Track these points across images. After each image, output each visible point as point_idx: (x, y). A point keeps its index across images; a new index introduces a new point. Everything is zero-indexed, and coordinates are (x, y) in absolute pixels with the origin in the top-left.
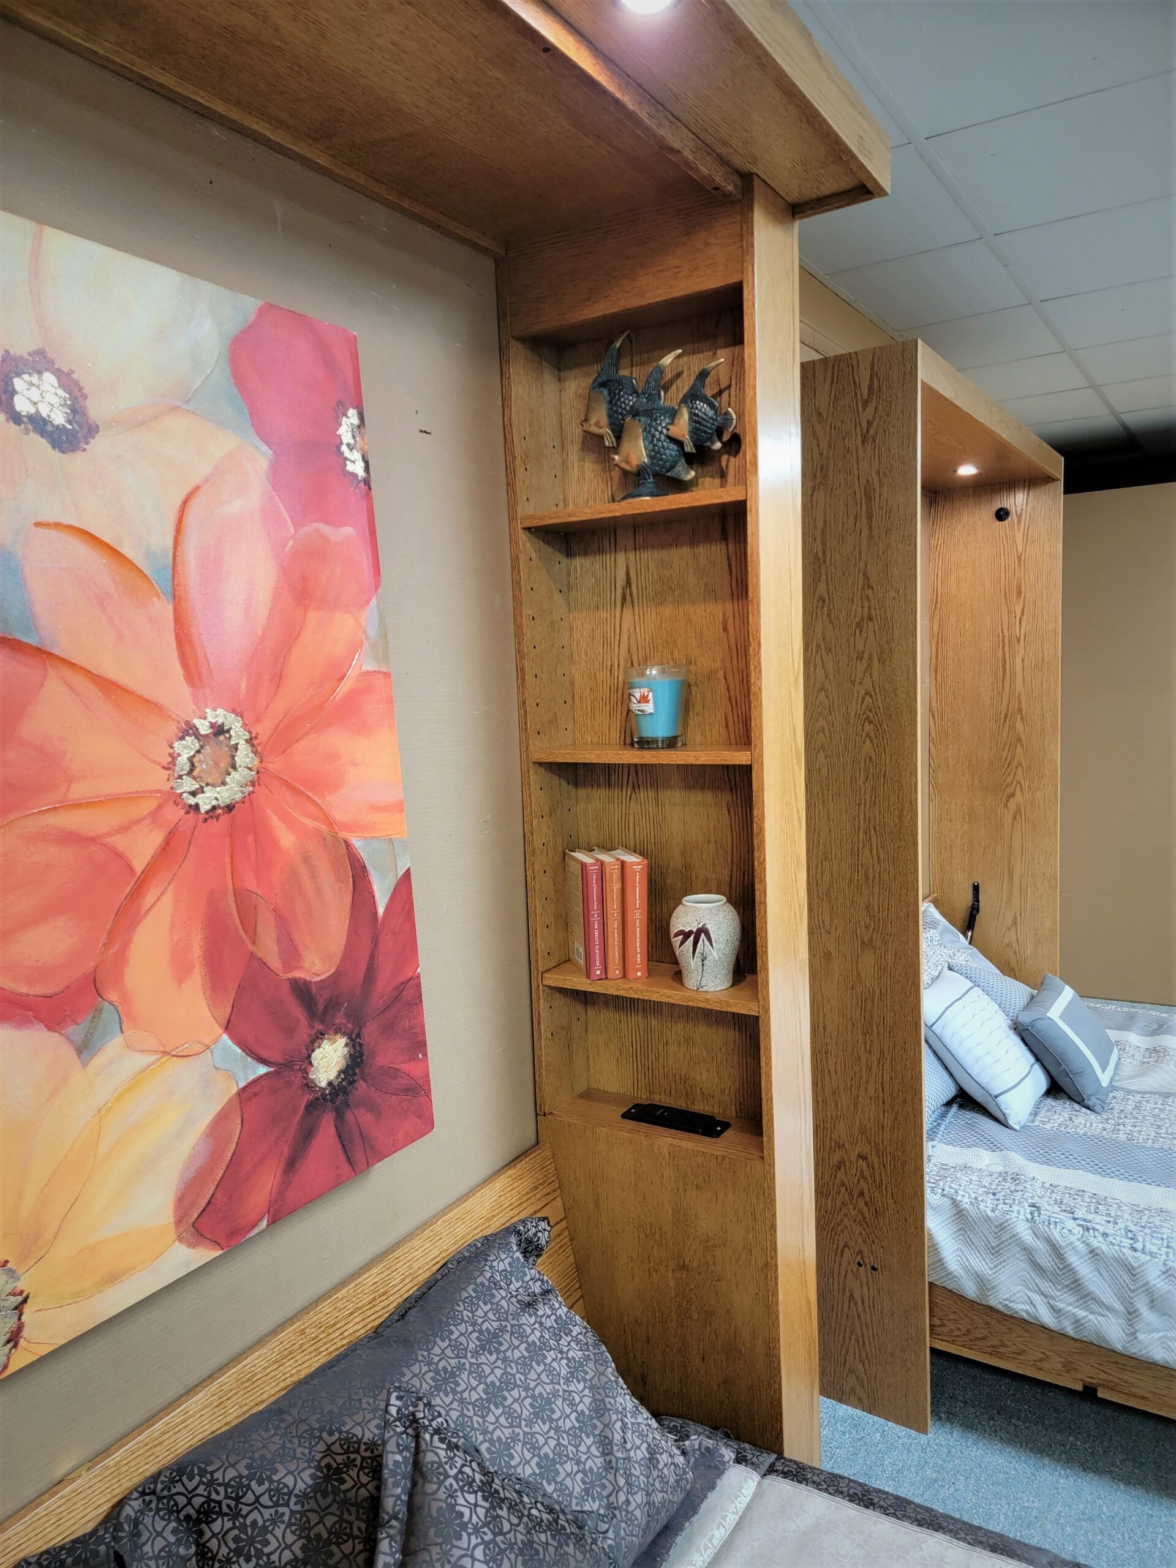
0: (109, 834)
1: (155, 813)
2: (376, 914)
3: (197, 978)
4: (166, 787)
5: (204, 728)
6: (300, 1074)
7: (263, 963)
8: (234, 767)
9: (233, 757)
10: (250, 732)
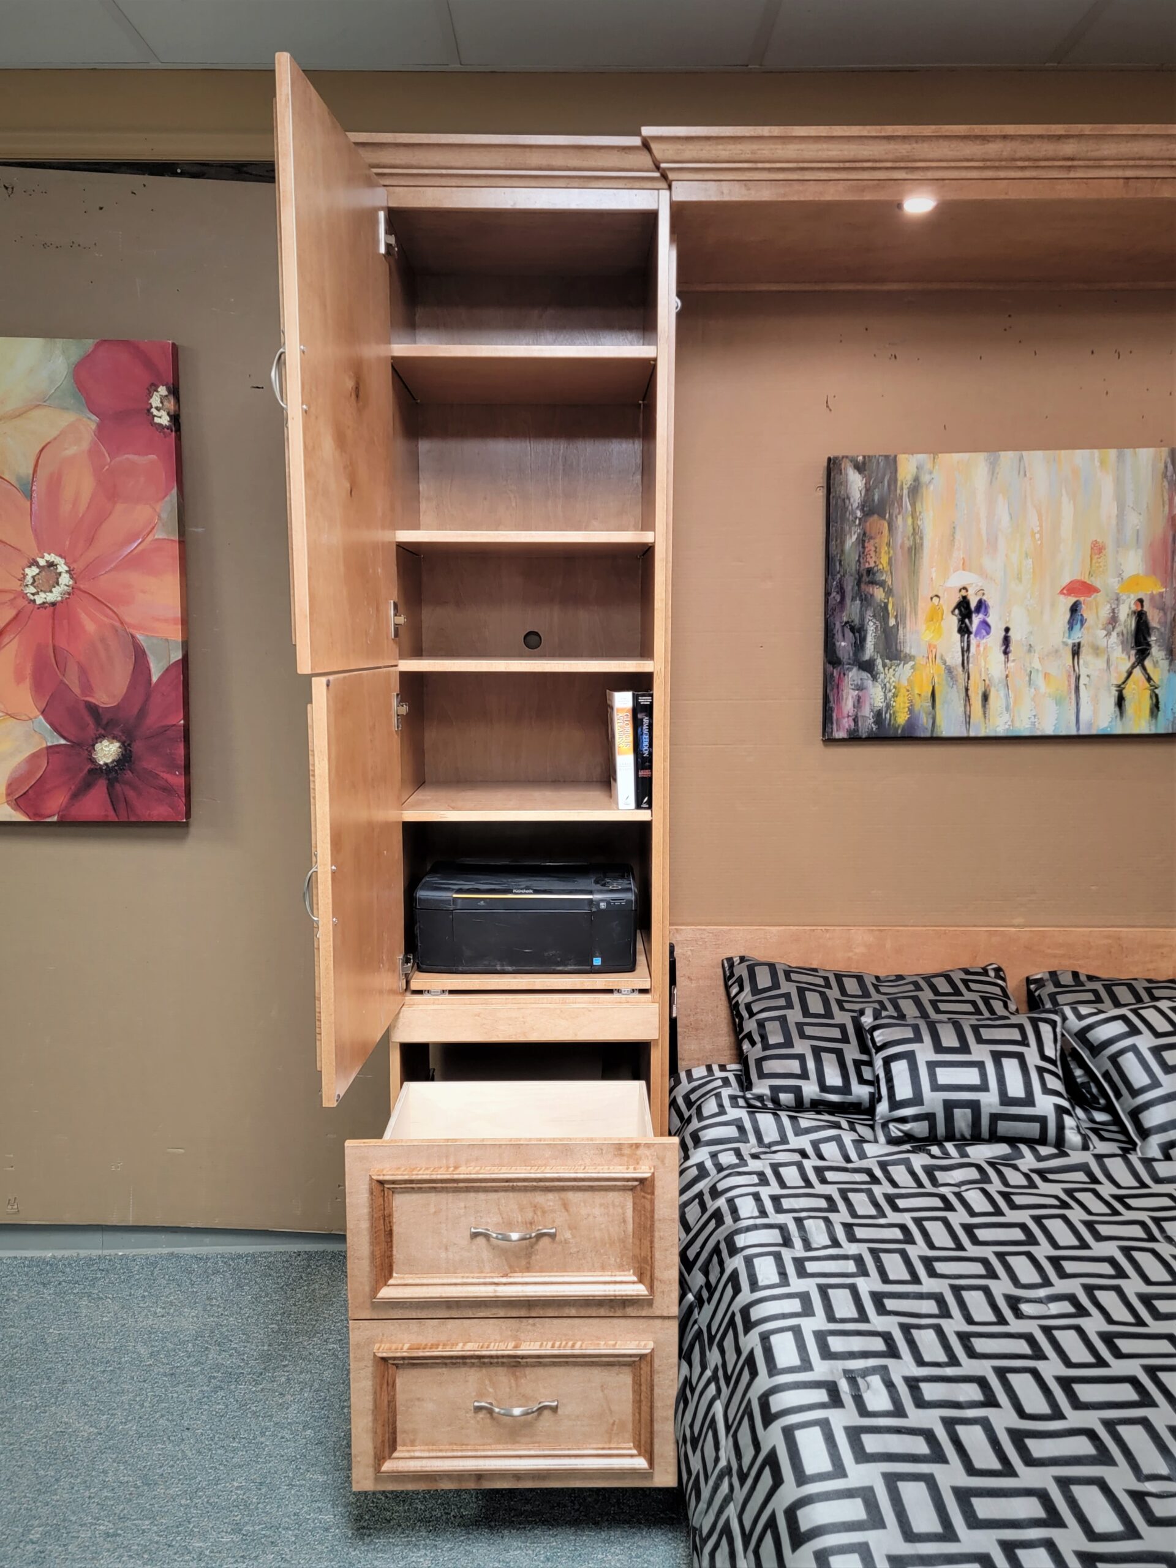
2: (150, 680)
10: (69, 567)
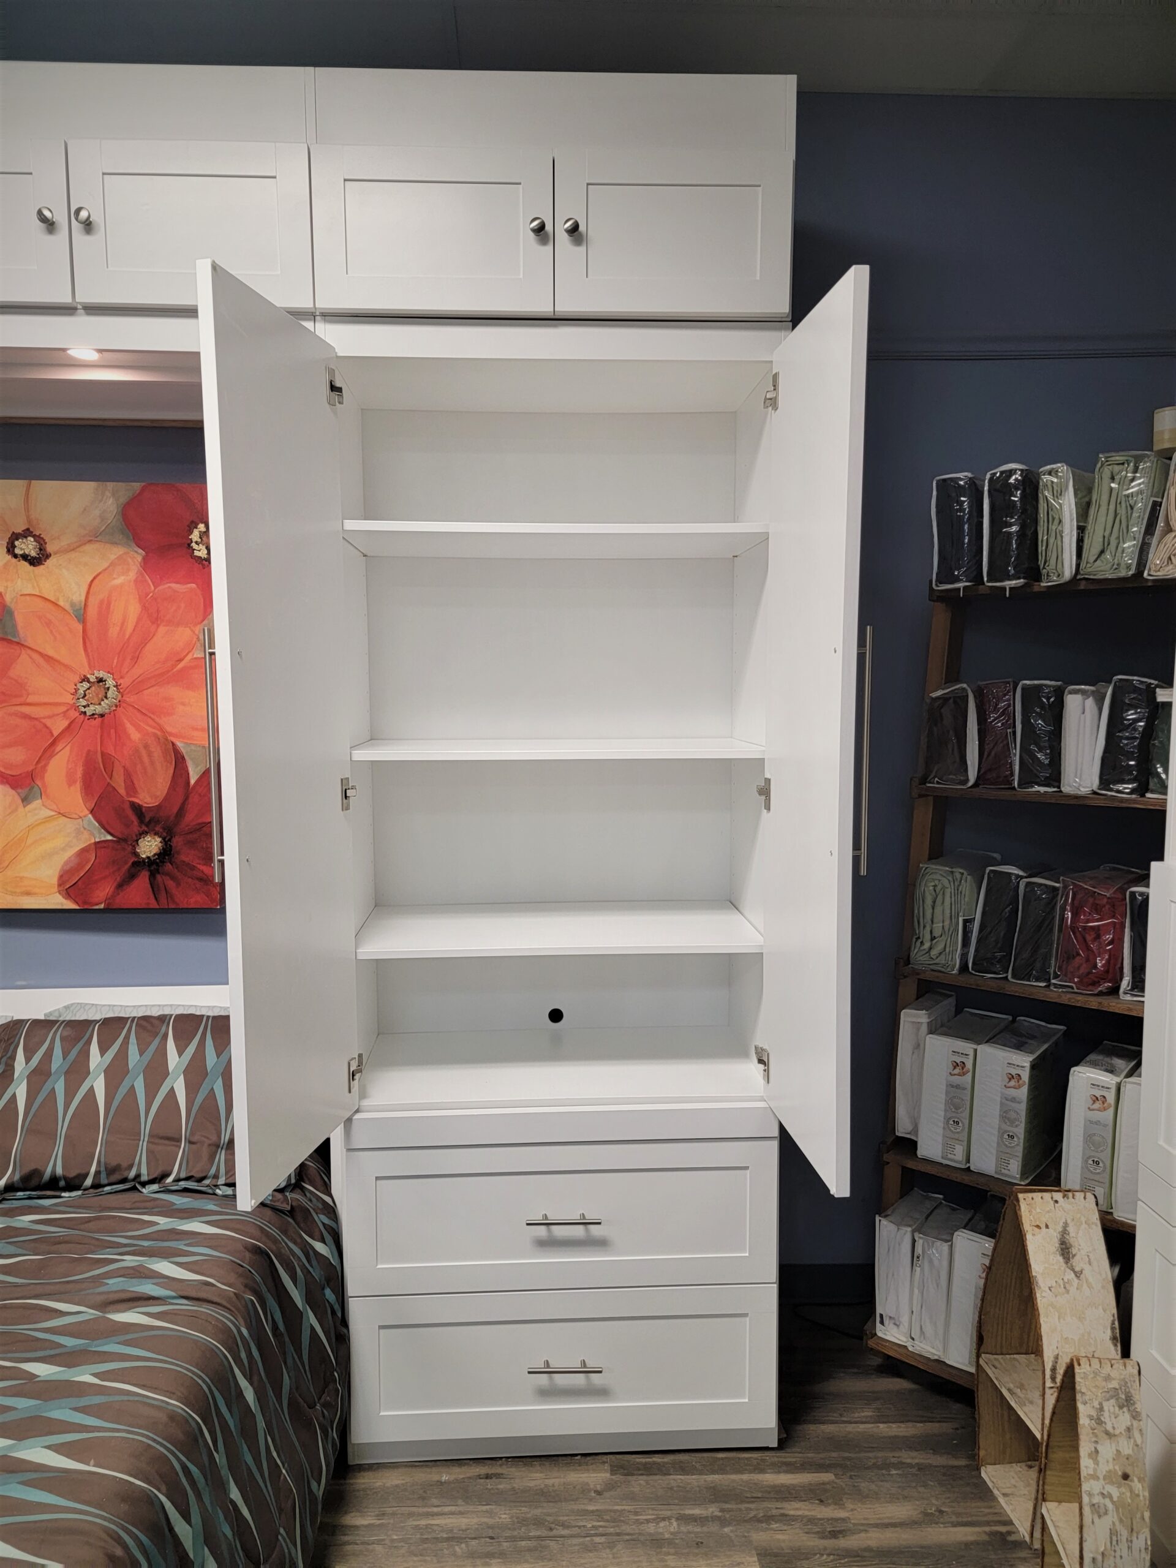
0: (44, 718)
1: (65, 713)
3: (78, 786)
4: (72, 702)
5: (92, 679)
6: (131, 847)
7: (114, 789)
8: (106, 697)
9: (106, 693)
